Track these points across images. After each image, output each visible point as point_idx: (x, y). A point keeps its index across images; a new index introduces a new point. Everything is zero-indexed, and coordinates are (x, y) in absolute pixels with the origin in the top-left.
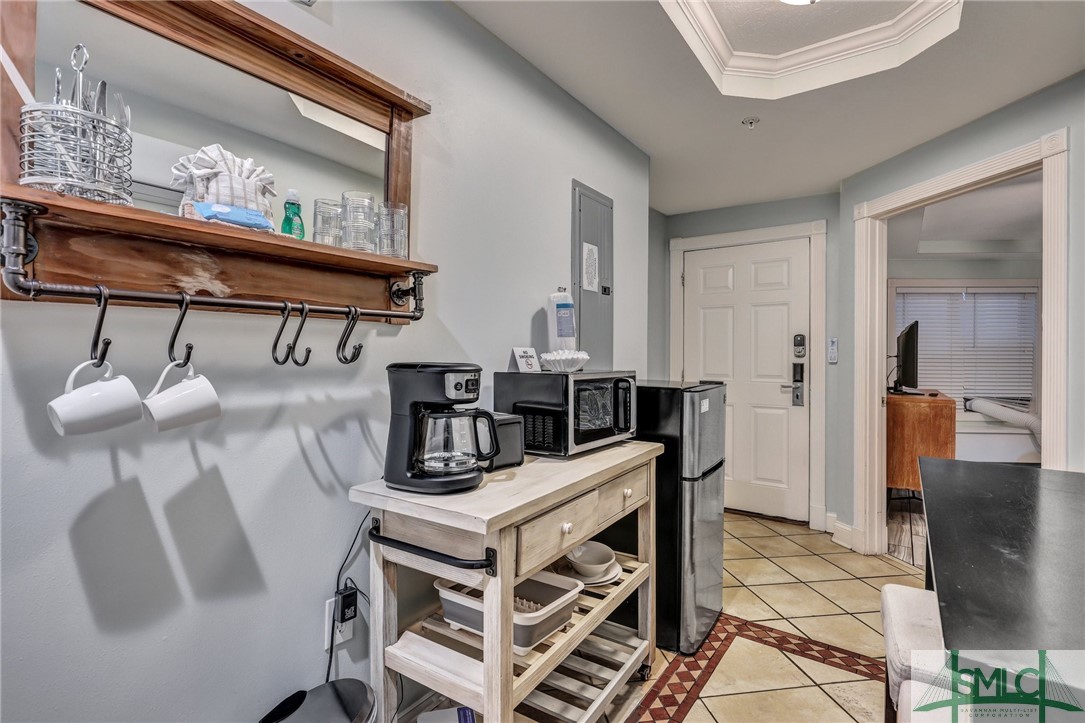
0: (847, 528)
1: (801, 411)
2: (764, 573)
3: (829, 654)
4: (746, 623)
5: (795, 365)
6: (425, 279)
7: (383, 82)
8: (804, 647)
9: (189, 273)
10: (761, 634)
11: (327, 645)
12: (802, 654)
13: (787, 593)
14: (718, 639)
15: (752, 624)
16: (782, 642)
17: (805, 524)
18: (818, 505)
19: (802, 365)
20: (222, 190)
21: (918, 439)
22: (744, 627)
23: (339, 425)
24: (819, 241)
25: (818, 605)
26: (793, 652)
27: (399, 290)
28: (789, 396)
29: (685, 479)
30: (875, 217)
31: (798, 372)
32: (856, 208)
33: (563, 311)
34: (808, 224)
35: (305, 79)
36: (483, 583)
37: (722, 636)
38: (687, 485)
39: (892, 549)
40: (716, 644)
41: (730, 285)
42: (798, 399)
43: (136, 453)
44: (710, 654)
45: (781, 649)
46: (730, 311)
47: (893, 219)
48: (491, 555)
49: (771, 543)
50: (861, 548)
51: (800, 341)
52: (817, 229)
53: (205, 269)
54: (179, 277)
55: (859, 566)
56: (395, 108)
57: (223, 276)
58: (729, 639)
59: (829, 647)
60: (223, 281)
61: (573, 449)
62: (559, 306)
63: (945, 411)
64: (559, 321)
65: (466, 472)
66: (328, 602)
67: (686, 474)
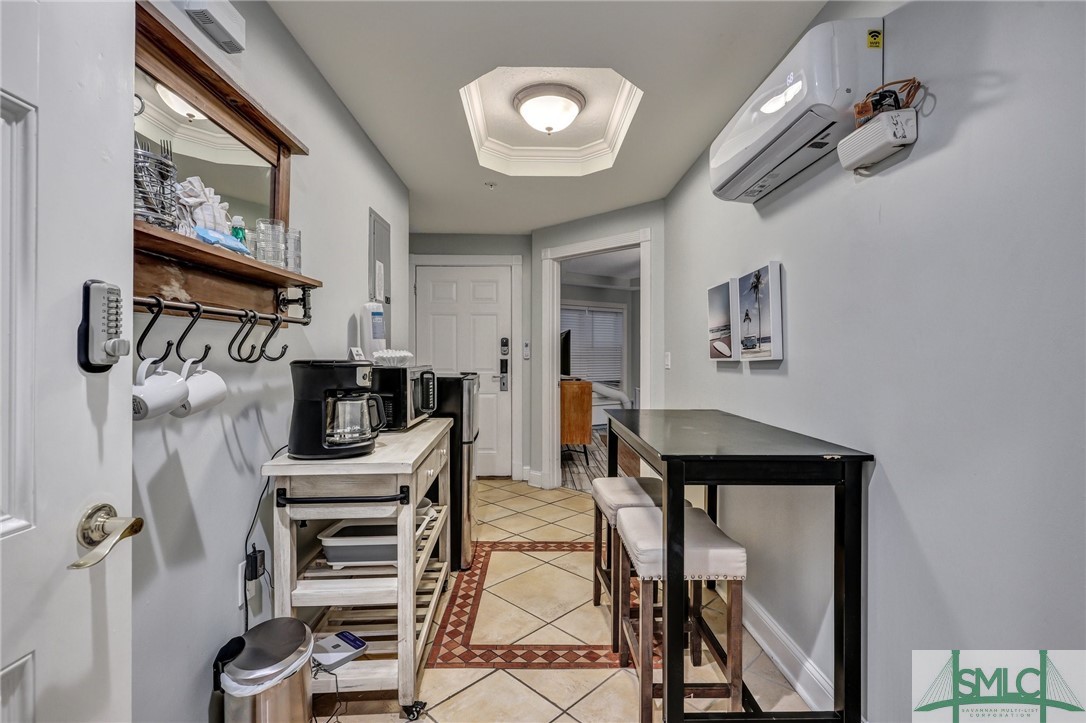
0: (539, 474)
1: (506, 395)
2: (493, 513)
3: (546, 546)
4: (495, 543)
5: (502, 361)
6: (312, 292)
7: (286, 129)
8: (533, 546)
9: (168, 283)
10: (507, 547)
11: (240, 601)
12: (534, 550)
13: (512, 521)
14: (481, 556)
15: (498, 542)
16: (520, 547)
17: (509, 478)
18: (518, 461)
19: (506, 361)
20: (207, 217)
21: (573, 410)
22: (494, 546)
23: (245, 414)
24: (518, 270)
25: (533, 523)
26: (528, 550)
27: (284, 299)
28: (498, 385)
29: (465, 443)
30: (554, 260)
31: (504, 365)
32: (543, 251)
33: (377, 318)
34: (510, 256)
35: (232, 117)
36: (397, 512)
37: (483, 554)
38: (465, 447)
39: (564, 483)
40: (482, 560)
41: (455, 298)
42: (504, 386)
43: (179, 430)
44: (480, 565)
45: (521, 551)
46: (454, 318)
47: (564, 263)
48: (405, 490)
49: (490, 493)
50: (547, 485)
51: (505, 343)
52: (516, 261)
53: (177, 280)
54: (162, 287)
55: (549, 497)
56: (282, 144)
57: (186, 286)
58: (488, 554)
59: (546, 543)
60: (186, 290)
61: (410, 423)
62: (374, 314)
63: (587, 390)
64: (374, 326)
65: (363, 441)
66: (240, 565)
67: (465, 439)
